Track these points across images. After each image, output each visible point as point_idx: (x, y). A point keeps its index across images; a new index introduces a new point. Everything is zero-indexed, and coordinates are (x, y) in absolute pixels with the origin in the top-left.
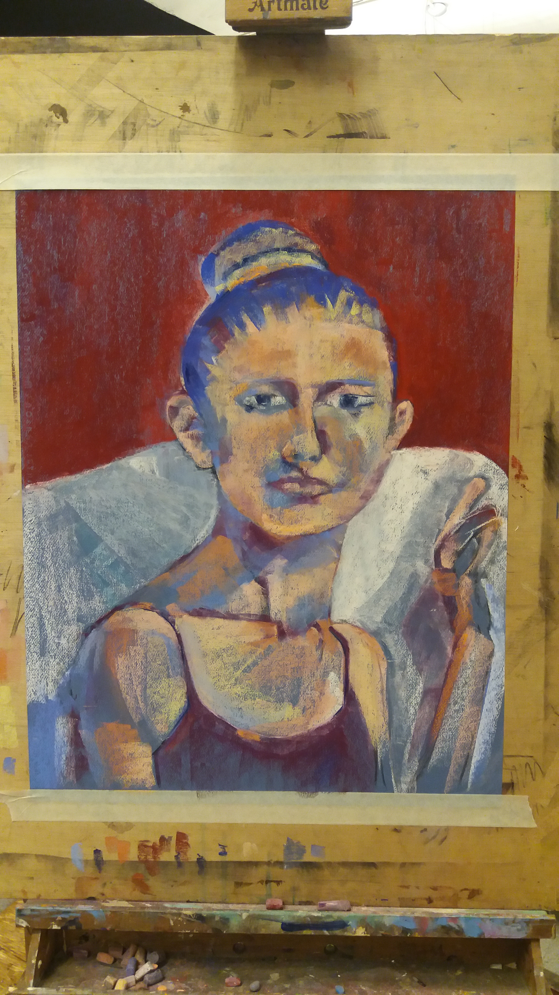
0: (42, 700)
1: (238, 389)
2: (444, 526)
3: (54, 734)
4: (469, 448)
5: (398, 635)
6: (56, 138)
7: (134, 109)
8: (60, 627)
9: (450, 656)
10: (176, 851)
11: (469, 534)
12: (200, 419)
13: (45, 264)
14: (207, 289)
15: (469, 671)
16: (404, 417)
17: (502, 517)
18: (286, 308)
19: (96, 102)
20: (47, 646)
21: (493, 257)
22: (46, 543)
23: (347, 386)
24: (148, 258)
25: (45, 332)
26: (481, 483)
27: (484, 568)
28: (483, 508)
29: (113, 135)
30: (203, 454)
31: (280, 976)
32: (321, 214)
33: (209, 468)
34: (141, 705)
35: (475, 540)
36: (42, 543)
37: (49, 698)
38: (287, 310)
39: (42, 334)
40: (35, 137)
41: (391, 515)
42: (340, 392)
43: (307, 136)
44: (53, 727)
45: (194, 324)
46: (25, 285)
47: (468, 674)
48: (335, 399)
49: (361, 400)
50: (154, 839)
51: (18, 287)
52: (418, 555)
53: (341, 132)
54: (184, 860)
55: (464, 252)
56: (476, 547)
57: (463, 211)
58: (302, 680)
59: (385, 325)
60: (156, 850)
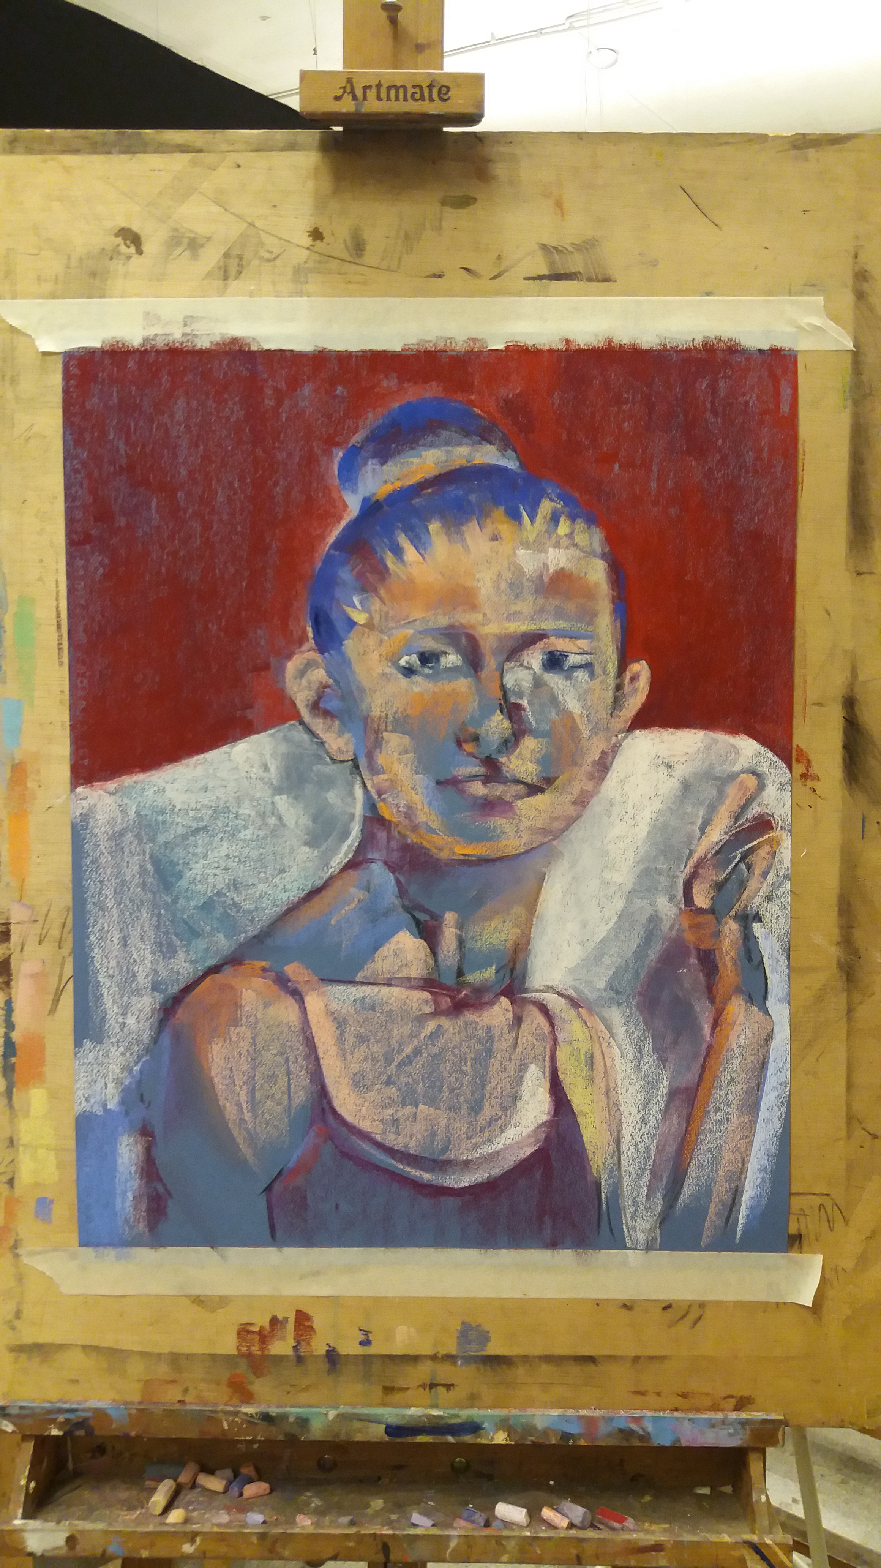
0: (99, 1111)
1: (392, 643)
2: (697, 845)
3: (116, 1161)
4: (733, 730)
5: (631, 1009)
6: (126, 276)
7: (241, 235)
8: (125, 999)
9: (708, 1039)
10: (294, 1339)
11: (735, 857)
12: (335, 688)
13: (106, 460)
14: (346, 498)
15: (736, 1062)
16: (637, 684)
17: (783, 831)
18: (462, 525)
19: (185, 225)
20: (106, 1028)
21: (766, 450)
22: (105, 873)
23: (553, 638)
24: (259, 452)
25: (106, 561)
26: (751, 782)
27: (758, 907)
28: (755, 819)
29: (209, 272)
30: (339, 740)
31: (384, 1503)
32: (513, 388)
33: (348, 761)
34: (248, 1116)
35: (743, 866)
36: (100, 874)
37: (109, 1107)
38: (464, 528)
39: (101, 564)
40: (93, 274)
41: (618, 829)
42: (542, 649)
43: (495, 278)
44: (114, 1151)
45: (327, 549)
46: (77, 492)
47: (734, 1066)
48: (535, 658)
49: (573, 659)
50: (261, 1321)
51: (66, 493)
52: (660, 889)
53: (545, 271)
54: (306, 1354)
55: (723, 443)
56: (745, 876)
57: (721, 384)
58: (488, 1076)
59: (607, 549)
60: (264, 1337)
